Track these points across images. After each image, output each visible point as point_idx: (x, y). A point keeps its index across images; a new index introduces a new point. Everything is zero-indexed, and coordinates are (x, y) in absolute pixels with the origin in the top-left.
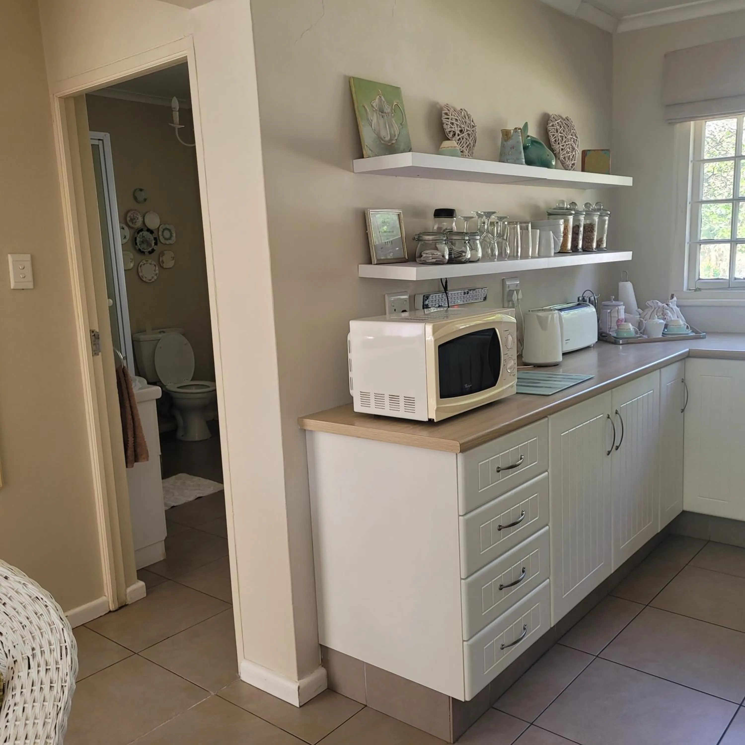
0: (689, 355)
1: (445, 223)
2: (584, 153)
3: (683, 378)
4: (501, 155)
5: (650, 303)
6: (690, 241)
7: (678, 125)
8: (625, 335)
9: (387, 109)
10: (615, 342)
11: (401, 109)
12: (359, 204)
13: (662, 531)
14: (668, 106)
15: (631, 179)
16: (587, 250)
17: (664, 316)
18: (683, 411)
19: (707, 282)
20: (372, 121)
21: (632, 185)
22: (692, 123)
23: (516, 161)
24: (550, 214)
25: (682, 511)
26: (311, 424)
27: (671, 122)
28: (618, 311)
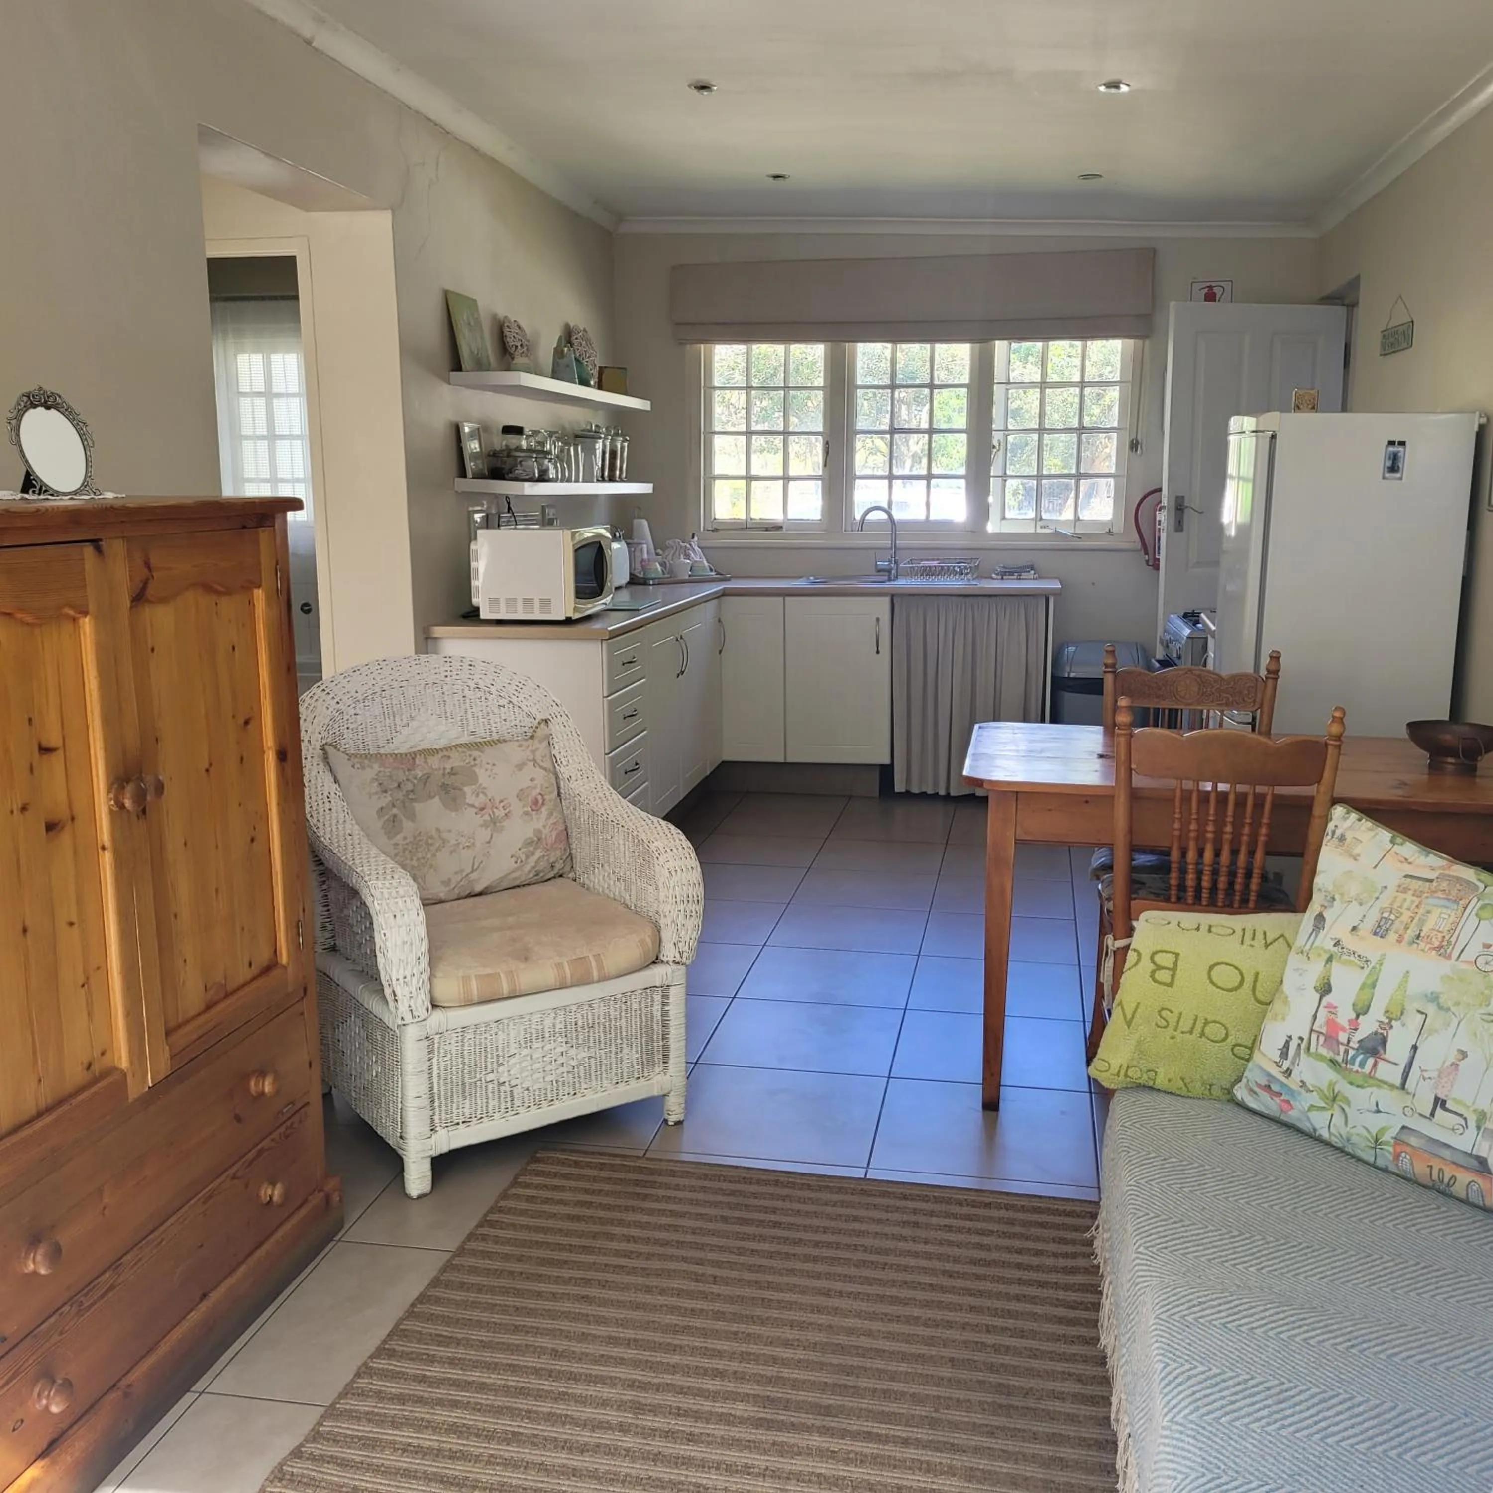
0: (724, 594)
1: (512, 440)
2: (601, 370)
3: (720, 617)
4: (554, 372)
5: (670, 542)
6: (705, 475)
7: (688, 347)
8: (653, 576)
9: (471, 322)
10: (644, 582)
12: (455, 418)
14: (678, 324)
15: (649, 402)
16: (612, 479)
17: (687, 556)
18: (720, 652)
19: (723, 523)
20: (465, 334)
21: (650, 410)
22: (702, 346)
23: (572, 381)
24: (577, 436)
26: (439, 631)
27: (682, 342)
28: (642, 550)
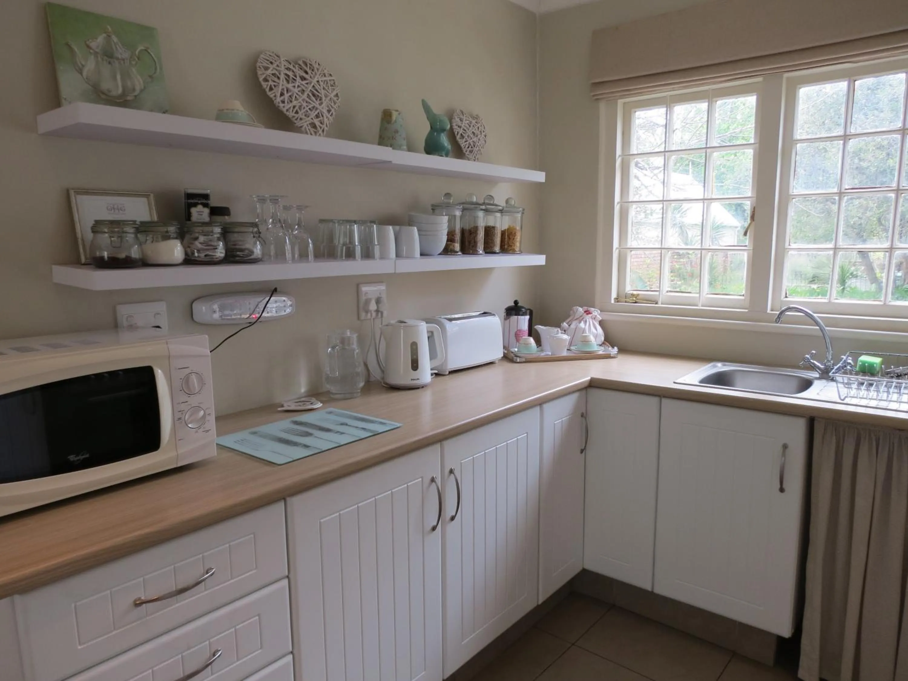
0: (591, 386)
3: (584, 412)
4: (380, 137)
6: (620, 245)
9: (121, 53)
11: (153, 56)
13: (544, 603)
18: (583, 451)
20: (83, 66)
21: (544, 181)
25: (581, 568)
